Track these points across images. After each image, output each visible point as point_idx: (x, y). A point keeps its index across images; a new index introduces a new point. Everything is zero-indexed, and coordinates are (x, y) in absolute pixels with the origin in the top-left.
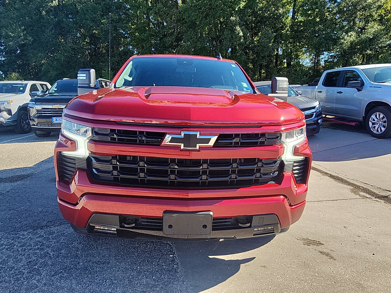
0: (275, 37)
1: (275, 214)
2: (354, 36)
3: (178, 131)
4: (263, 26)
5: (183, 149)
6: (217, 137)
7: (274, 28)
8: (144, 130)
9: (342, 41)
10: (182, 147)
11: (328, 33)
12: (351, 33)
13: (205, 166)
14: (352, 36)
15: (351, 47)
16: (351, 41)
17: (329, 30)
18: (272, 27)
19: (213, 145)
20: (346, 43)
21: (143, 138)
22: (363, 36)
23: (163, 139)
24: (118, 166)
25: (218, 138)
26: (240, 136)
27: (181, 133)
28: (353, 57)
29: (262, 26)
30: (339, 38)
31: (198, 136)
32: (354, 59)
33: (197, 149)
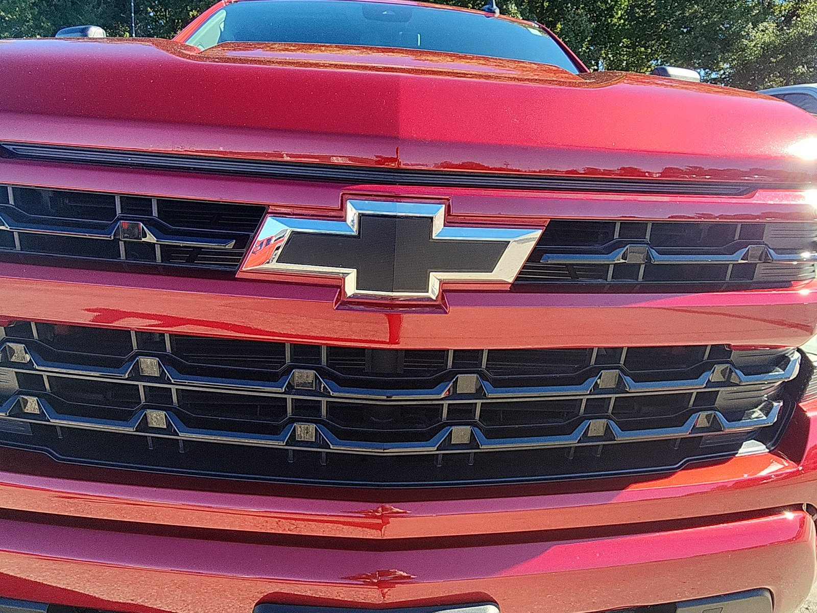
0: (595, 30)
1: (764, 588)
2: (771, 30)
3: (327, 199)
4: (569, 5)
5: (355, 296)
6: (538, 233)
7: (593, 11)
8: (149, 193)
9: (746, 42)
10: (350, 288)
11: (714, 23)
12: (765, 24)
13: (467, 383)
14: (767, 32)
15: (764, 56)
16: (764, 42)
17: (716, 18)
18: (589, 9)
19: (517, 279)
20: (754, 46)
21: (150, 238)
22: (793, 32)
23: (245, 242)
24: (45, 375)
25: (541, 241)
26: (648, 237)
27: (343, 208)
28: (766, 80)
29: (567, 4)
30: (738, 36)
31: (438, 229)
32: (769, 84)
33: (430, 299)
